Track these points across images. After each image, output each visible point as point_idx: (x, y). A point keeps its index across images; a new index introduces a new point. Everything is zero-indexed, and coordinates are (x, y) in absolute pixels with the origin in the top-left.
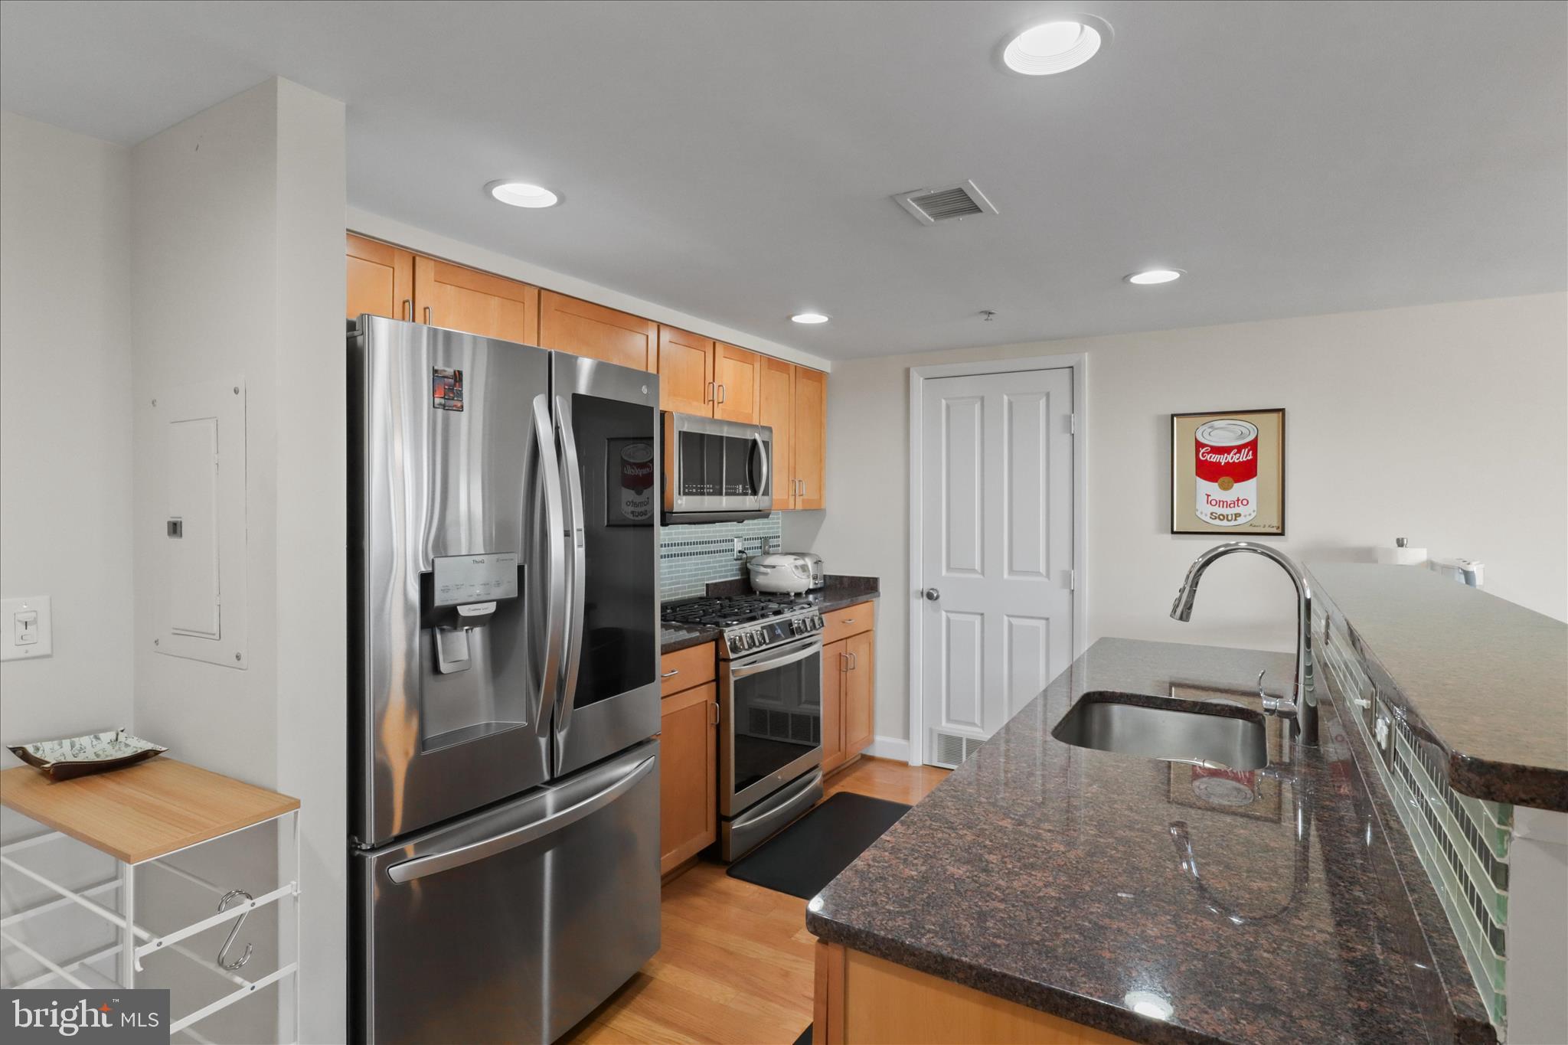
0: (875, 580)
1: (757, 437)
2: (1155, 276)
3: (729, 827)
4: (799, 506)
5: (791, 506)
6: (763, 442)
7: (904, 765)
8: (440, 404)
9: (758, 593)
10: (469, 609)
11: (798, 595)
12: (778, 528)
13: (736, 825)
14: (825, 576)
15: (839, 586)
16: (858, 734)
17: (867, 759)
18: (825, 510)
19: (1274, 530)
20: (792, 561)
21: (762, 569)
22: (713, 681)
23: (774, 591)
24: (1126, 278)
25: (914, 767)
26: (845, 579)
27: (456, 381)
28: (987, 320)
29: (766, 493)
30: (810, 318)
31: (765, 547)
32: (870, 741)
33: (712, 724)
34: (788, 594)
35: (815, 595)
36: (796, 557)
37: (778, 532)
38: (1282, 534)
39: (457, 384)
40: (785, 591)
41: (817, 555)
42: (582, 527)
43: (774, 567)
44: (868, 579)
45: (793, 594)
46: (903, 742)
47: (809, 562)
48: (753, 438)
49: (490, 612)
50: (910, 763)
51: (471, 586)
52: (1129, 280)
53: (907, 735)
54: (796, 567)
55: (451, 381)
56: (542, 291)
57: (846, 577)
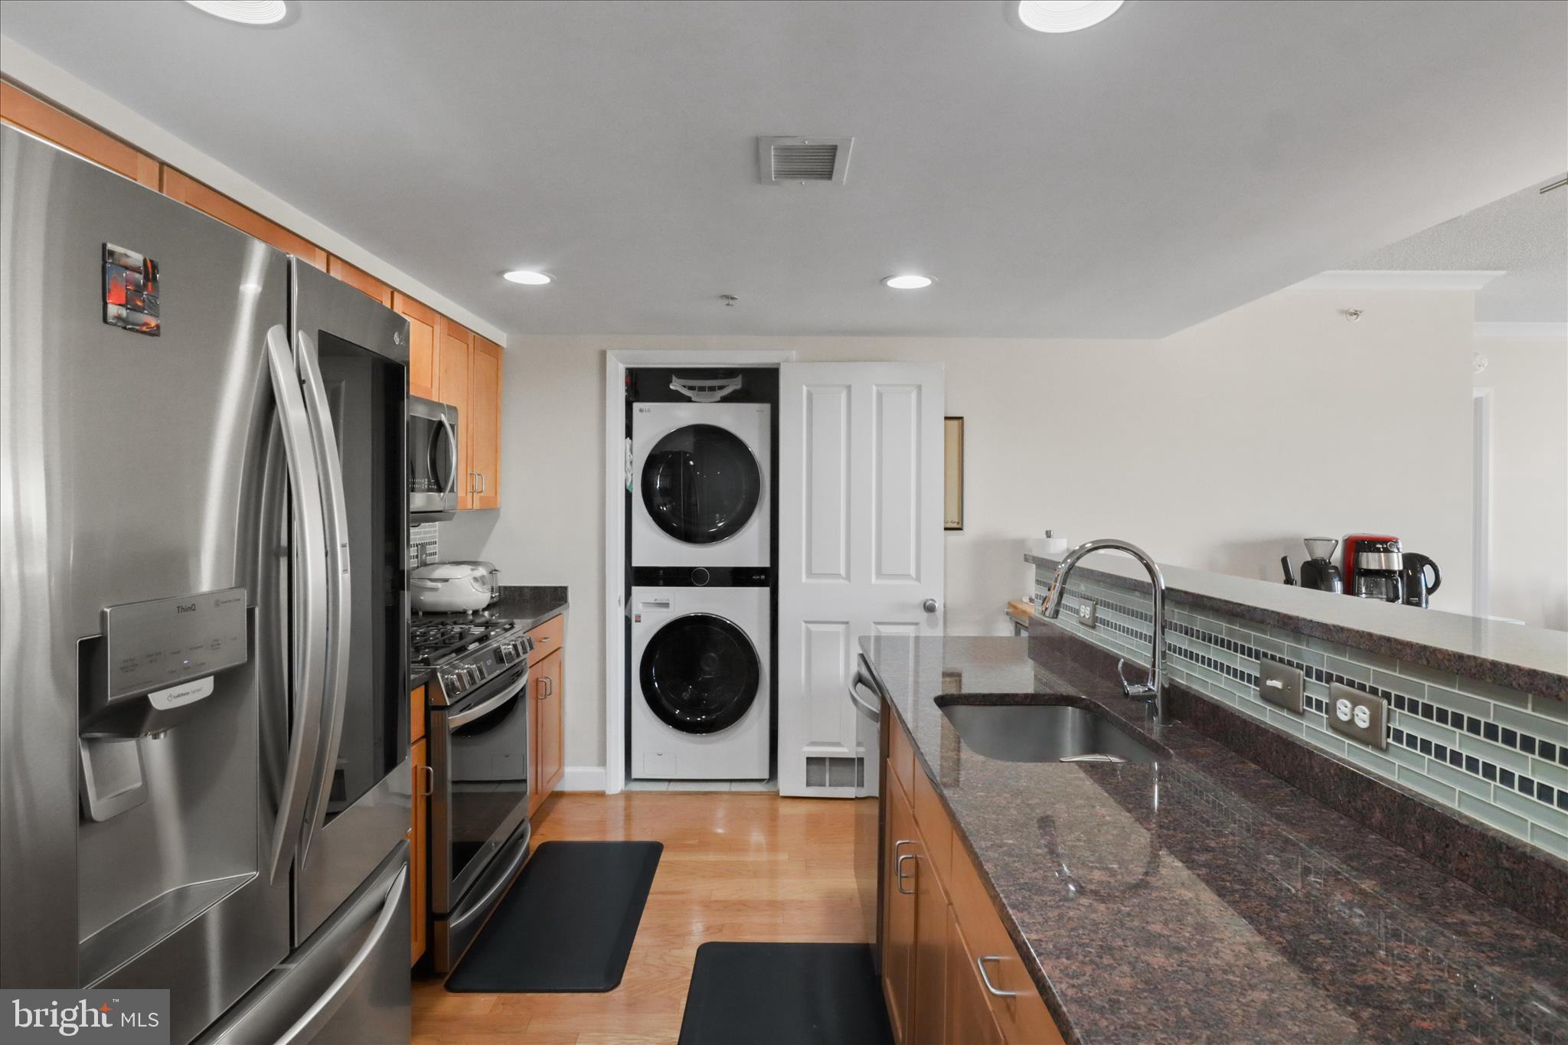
0: (564, 589)
1: (444, 418)
2: (909, 281)
3: (445, 927)
4: (477, 505)
5: (470, 507)
6: (450, 425)
7: (601, 795)
8: (119, 318)
9: (421, 613)
10: (170, 696)
11: (475, 613)
12: (435, 531)
13: (456, 922)
14: (500, 587)
15: (518, 598)
16: (550, 769)
17: (559, 795)
18: (498, 510)
19: (955, 525)
20: (470, 572)
21: (430, 584)
22: (422, 737)
23: (442, 609)
24: (884, 279)
25: (613, 795)
26: (526, 590)
27: (146, 278)
28: (728, 305)
29: (452, 490)
30: (528, 276)
31: (421, 555)
32: (559, 775)
33: (422, 796)
34: (464, 613)
35: (491, 612)
36: (472, 567)
37: (435, 537)
38: (961, 529)
39: (150, 284)
40: (461, 610)
41: (492, 564)
42: (346, 541)
43: (446, 580)
44: (555, 589)
45: (470, 612)
46: (600, 770)
47: (481, 571)
48: (439, 419)
49: (205, 696)
50: (608, 792)
51: (175, 653)
52: (887, 281)
53: (603, 762)
54: (476, 579)
55: (140, 278)
56: (165, 168)
57: (528, 587)
